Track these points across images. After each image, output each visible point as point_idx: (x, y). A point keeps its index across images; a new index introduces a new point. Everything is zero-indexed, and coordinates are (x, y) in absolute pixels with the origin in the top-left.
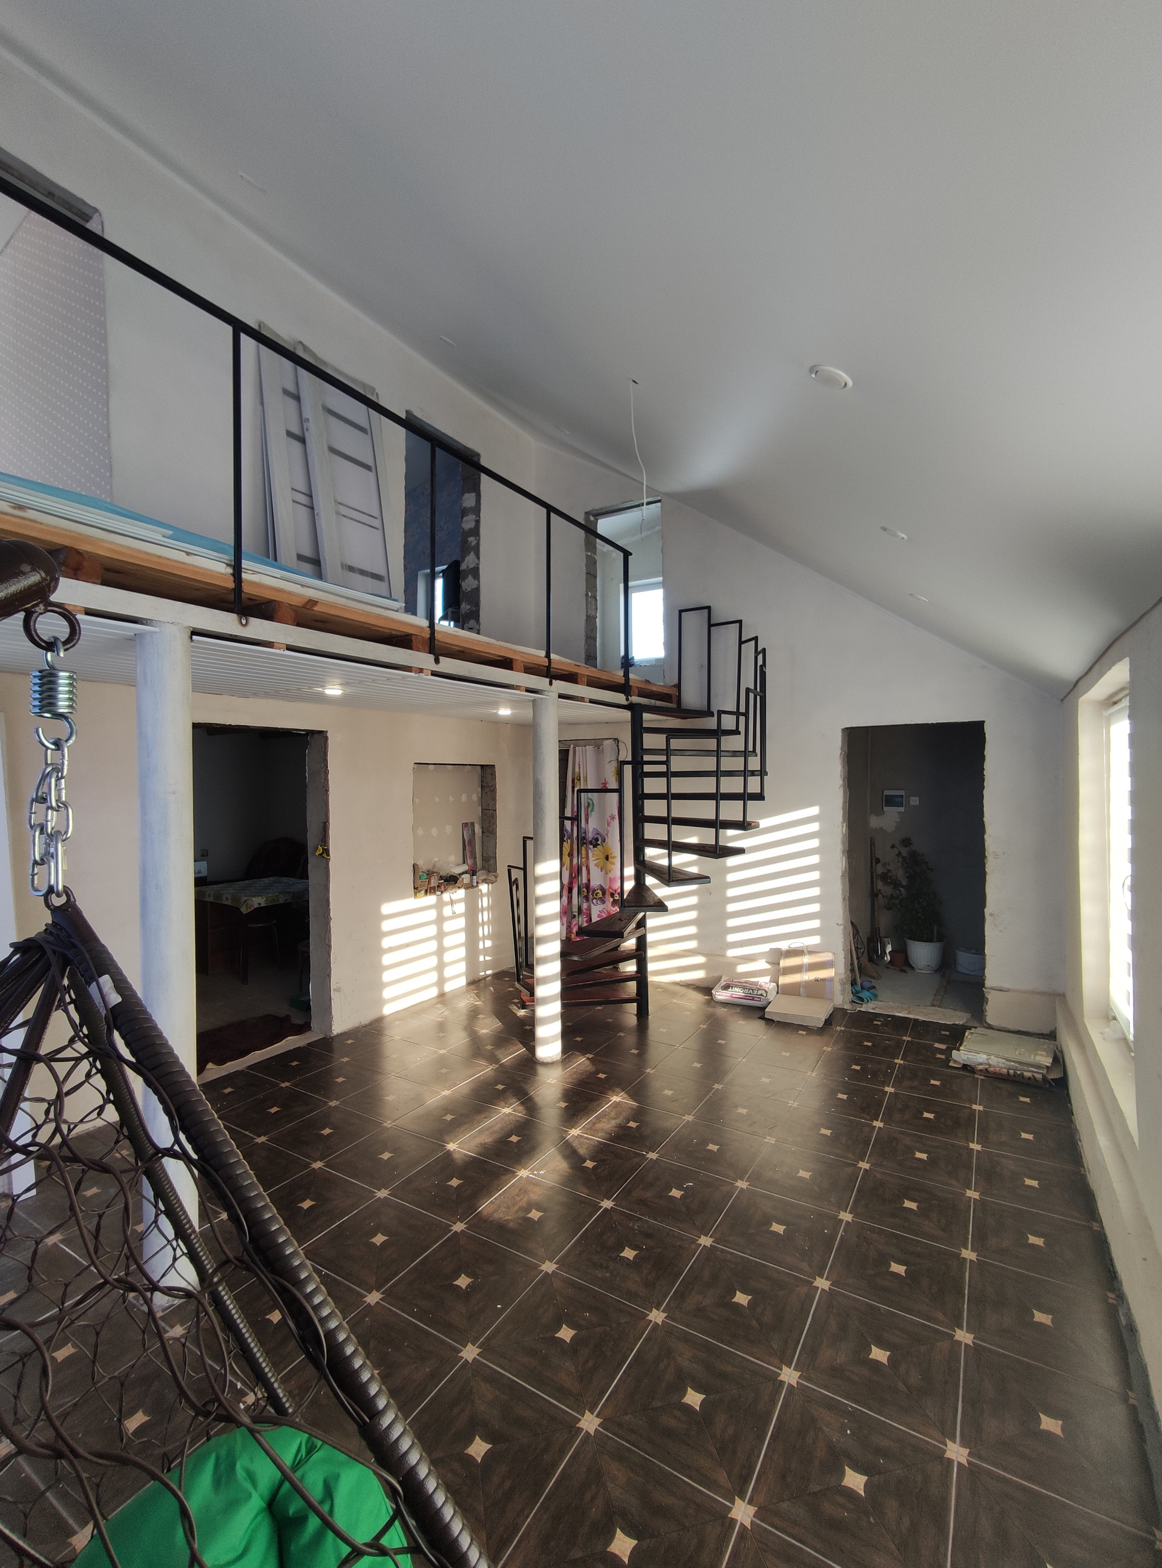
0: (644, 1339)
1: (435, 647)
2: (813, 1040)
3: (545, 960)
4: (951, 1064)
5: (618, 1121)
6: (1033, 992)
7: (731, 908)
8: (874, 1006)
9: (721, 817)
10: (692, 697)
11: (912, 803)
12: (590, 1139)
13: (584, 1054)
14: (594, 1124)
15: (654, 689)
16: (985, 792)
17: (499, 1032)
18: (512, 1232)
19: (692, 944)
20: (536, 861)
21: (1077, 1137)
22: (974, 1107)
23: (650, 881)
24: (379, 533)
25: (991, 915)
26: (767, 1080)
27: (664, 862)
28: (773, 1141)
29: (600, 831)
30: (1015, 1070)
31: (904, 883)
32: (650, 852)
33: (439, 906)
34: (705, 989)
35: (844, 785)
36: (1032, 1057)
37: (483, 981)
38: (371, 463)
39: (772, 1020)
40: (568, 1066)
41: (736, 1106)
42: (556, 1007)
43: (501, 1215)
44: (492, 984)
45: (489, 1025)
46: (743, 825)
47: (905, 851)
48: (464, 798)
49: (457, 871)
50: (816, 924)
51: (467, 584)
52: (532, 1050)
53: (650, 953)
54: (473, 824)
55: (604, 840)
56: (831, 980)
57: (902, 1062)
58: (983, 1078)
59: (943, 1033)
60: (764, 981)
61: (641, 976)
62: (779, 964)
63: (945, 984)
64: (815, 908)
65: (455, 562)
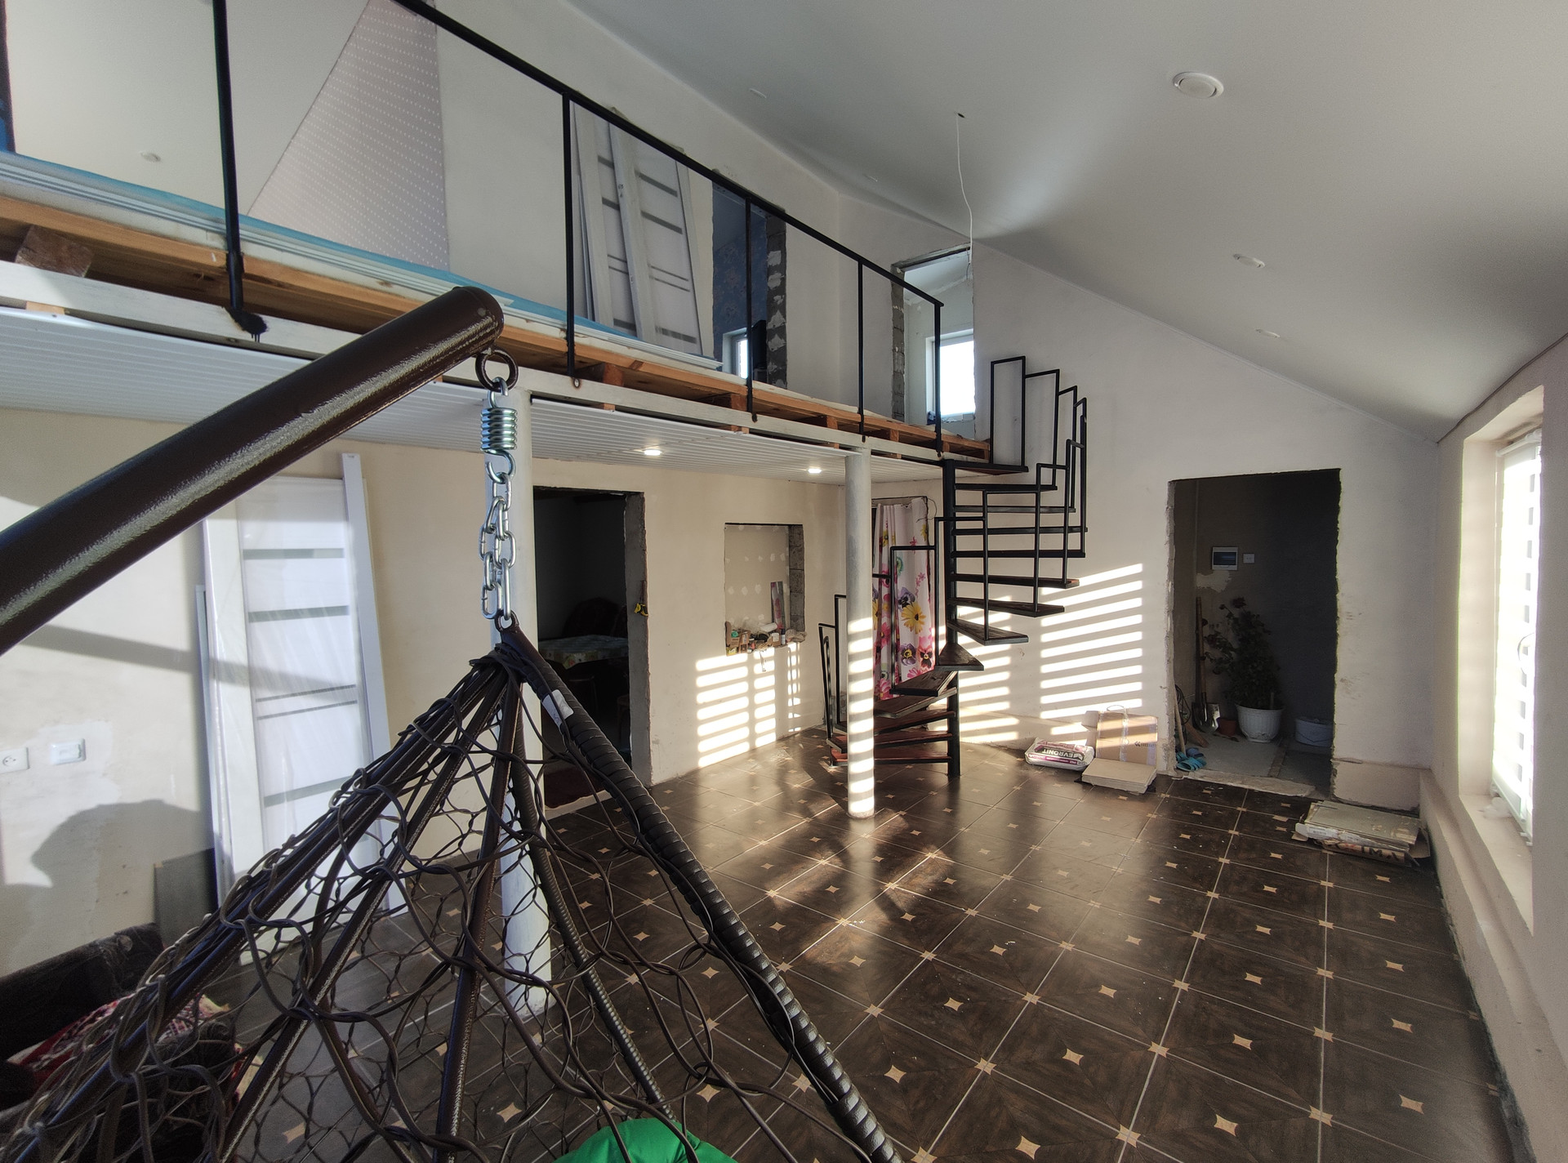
0: (974, 1086)
1: (752, 406)
2: (1135, 806)
3: (858, 717)
4: (1294, 837)
5: (935, 877)
6: (1392, 765)
7: (1046, 669)
8: (1202, 775)
9: (1040, 575)
10: (1005, 451)
11: (1246, 561)
12: (908, 893)
13: (897, 811)
14: (911, 879)
15: (966, 444)
16: (1339, 548)
17: (811, 787)
18: (834, 974)
19: (1004, 706)
20: (849, 619)
21: (1449, 922)
22: (1323, 883)
23: (963, 640)
24: (690, 295)
25: (1342, 680)
26: (1088, 844)
27: (980, 621)
28: (1097, 905)
29: (910, 590)
30: (1372, 846)
31: (1235, 646)
32: (963, 611)
33: (750, 663)
34: (1018, 751)
35: (1170, 541)
36: (1392, 834)
37: (792, 738)
38: (680, 225)
39: (1090, 784)
40: (881, 822)
41: (1056, 868)
42: (869, 764)
43: (825, 959)
44: (802, 741)
45: (799, 781)
46: (1062, 583)
47: (1236, 613)
48: (772, 558)
49: (767, 629)
50: (1137, 686)
51: (774, 343)
52: (845, 806)
53: (962, 713)
54: (781, 584)
55: (913, 600)
56: (1154, 745)
57: (1237, 833)
58: (1332, 853)
59: (1283, 805)
60: (1081, 744)
61: (952, 736)
62: (1097, 728)
63: (1284, 754)
64: (1137, 670)
65: (761, 321)
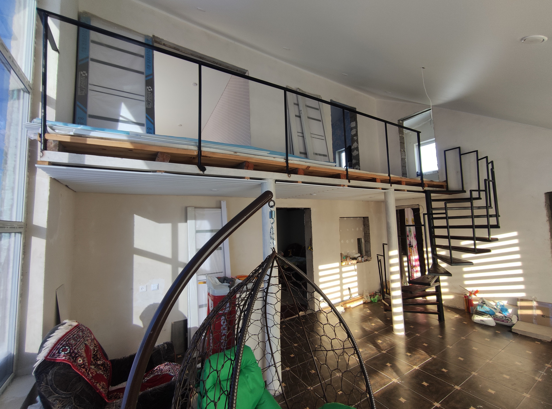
1: (348, 177)
5: (436, 367)
9: (477, 236)
10: (453, 184)
12: (424, 372)
14: (425, 366)
15: (435, 183)
20: (389, 251)
24: (324, 141)
27: (448, 255)
32: (440, 251)
38: (320, 119)
40: (408, 338)
46: (489, 240)
48: (357, 229)
49: (356, 256)
51: (354, 153)
54: (361, 239)
61: (439, 302)
62: (516, 304)
65: (349, 146)
